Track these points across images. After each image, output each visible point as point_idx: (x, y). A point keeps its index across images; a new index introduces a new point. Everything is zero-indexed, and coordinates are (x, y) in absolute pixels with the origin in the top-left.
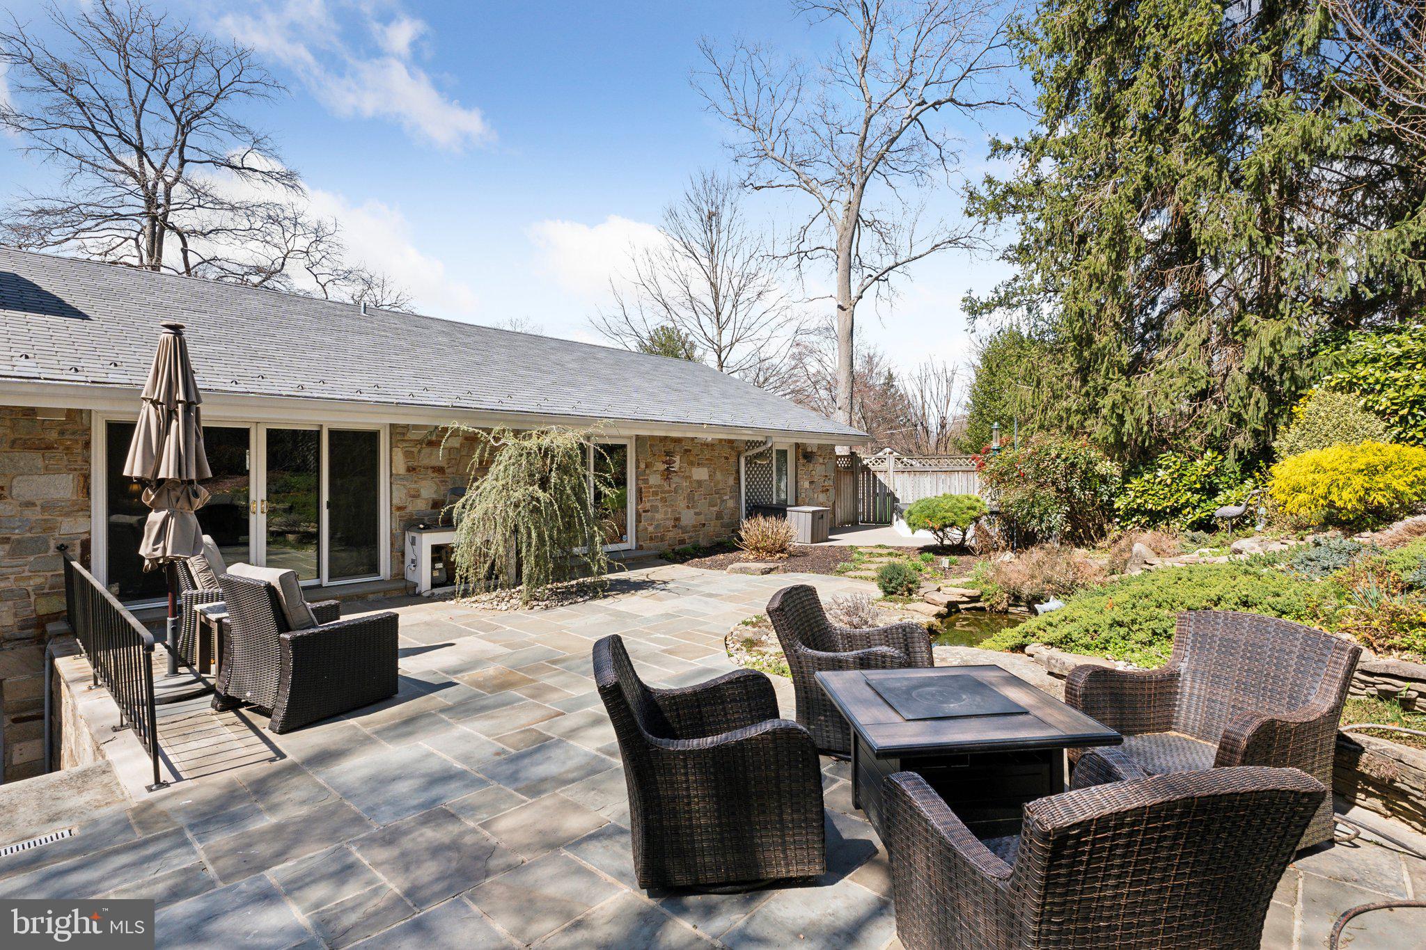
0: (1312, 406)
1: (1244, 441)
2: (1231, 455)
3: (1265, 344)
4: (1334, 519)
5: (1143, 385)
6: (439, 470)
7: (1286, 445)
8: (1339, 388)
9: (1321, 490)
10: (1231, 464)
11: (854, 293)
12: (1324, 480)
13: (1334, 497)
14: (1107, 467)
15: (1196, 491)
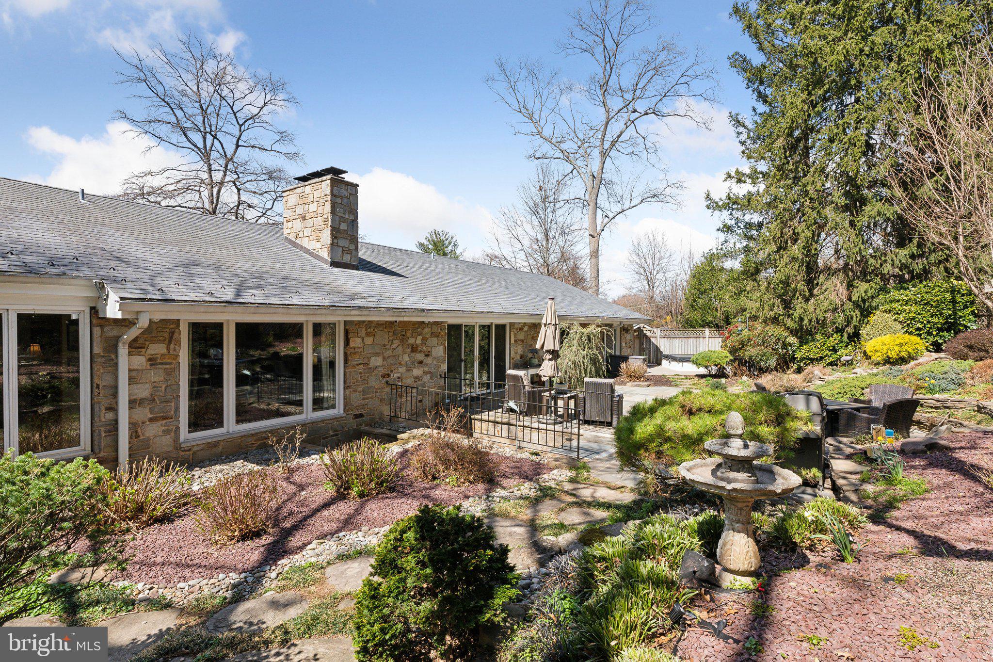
0: (875, 318)
1: (850, 330)
2: (845, 335)
3: (862, 292)
4: (888, 361)
5: (811, 305)
6: (522, 341)
7: (865, 333)
8: (885, 311)
9: (885, 351)
10: (845, 338)
11: (599, 228)
12: (885, 348)
13: (889, 354)
14: (792, 340)
15: (830, 350)
